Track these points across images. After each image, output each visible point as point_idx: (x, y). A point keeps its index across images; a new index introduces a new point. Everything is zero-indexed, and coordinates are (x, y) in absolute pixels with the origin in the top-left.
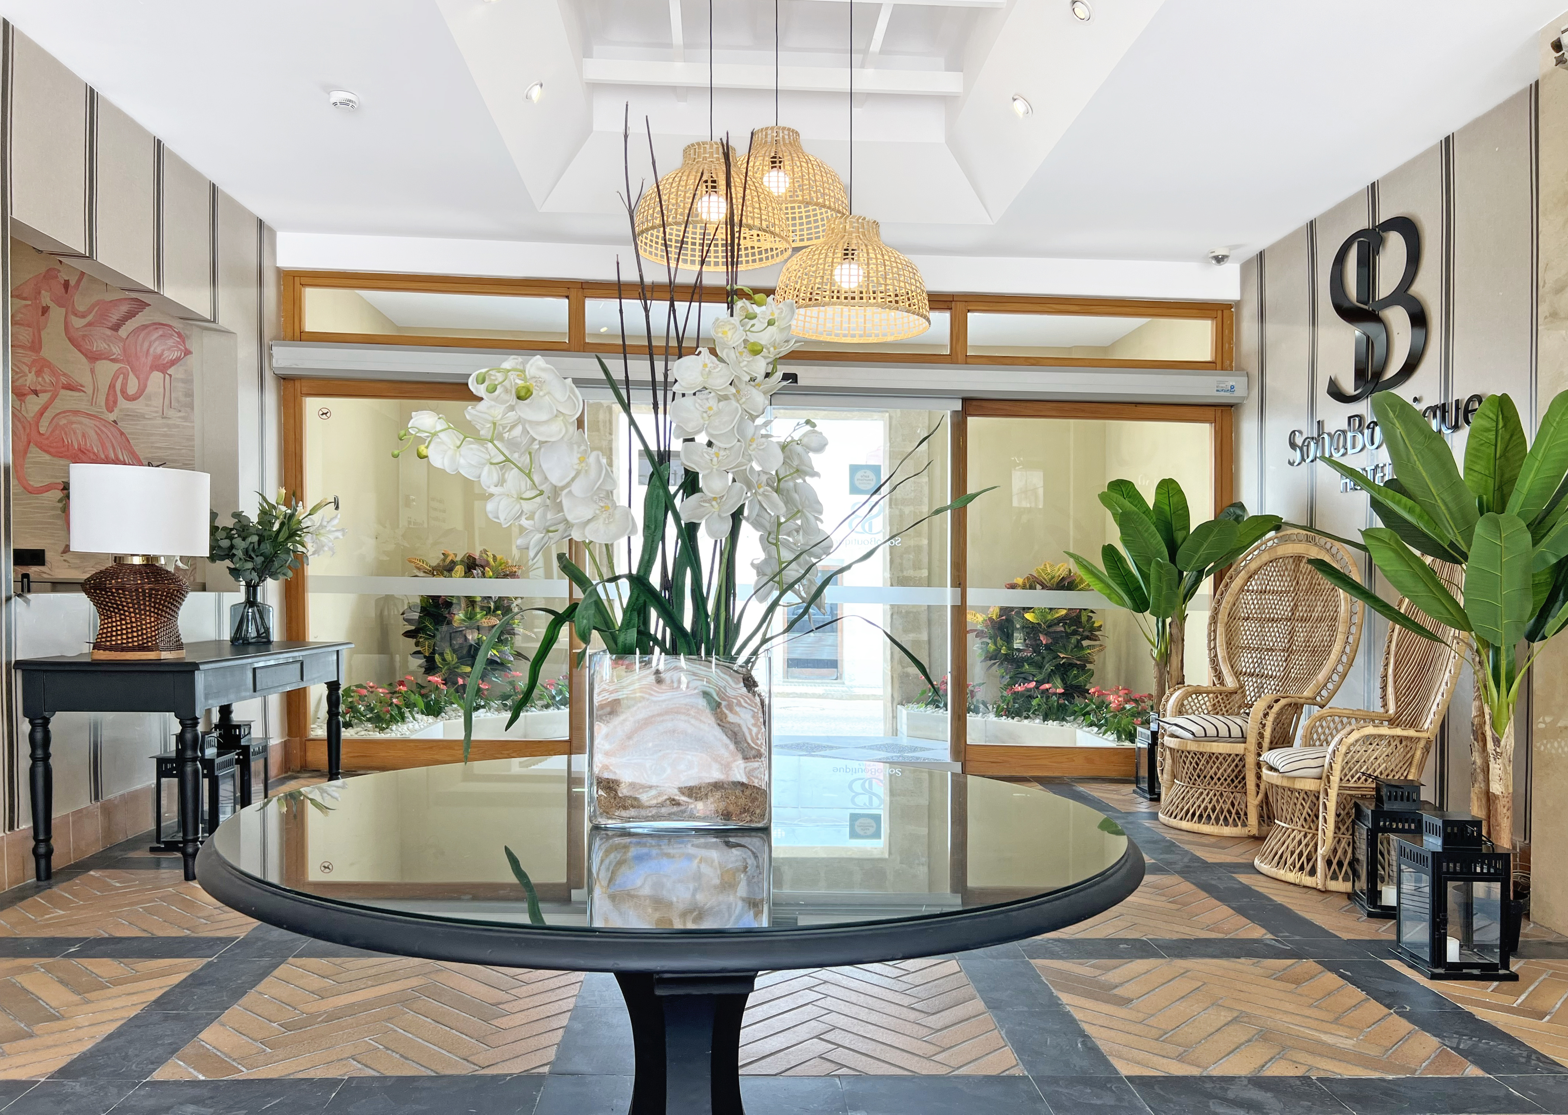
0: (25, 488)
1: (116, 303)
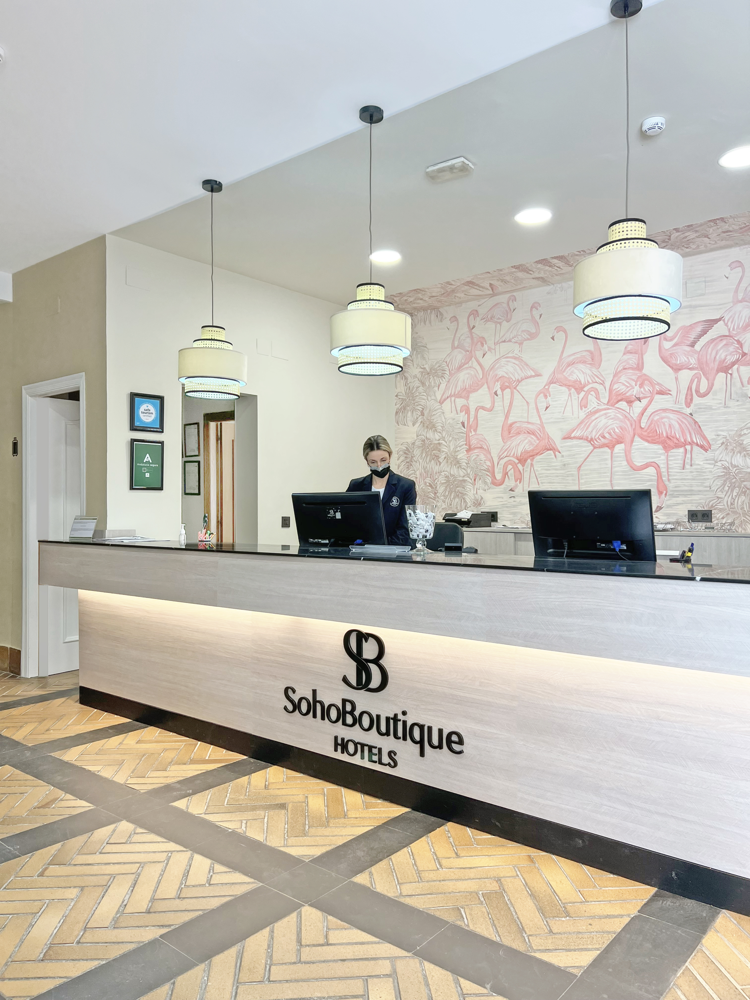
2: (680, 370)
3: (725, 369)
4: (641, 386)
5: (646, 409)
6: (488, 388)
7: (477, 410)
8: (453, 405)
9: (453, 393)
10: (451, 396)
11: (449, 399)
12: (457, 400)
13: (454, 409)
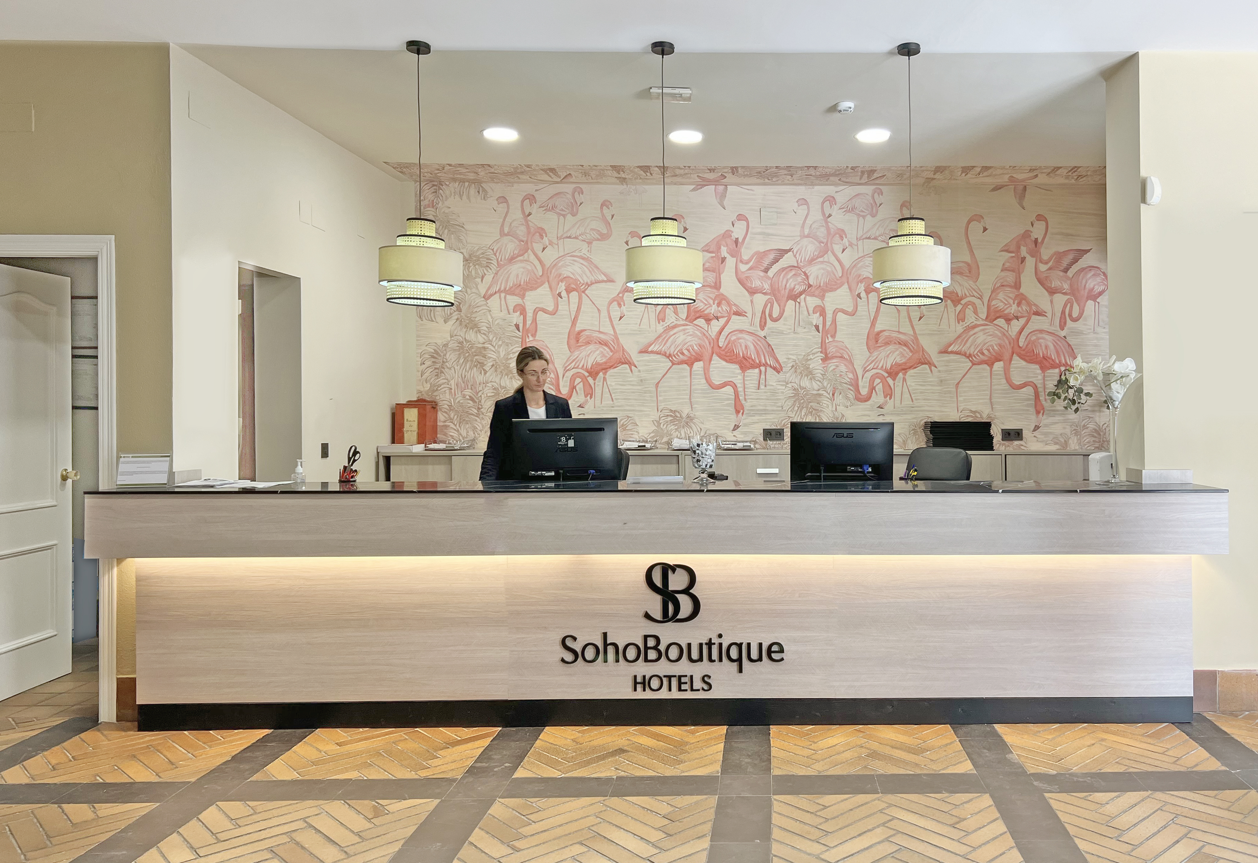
0: (1010, 386)
1: (1066, 253)
2: (755, 293)
3: (794, 297)
4: (719, 305)
5: (724, 329)
6: (550, 288)
7: (536, 312)
8: (503, 302)
9: (502, 288)
10: (500, 291)
11: (498, 295)
12: (508, 297)
13: (504, 307)
